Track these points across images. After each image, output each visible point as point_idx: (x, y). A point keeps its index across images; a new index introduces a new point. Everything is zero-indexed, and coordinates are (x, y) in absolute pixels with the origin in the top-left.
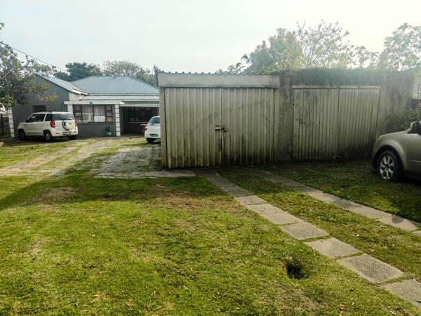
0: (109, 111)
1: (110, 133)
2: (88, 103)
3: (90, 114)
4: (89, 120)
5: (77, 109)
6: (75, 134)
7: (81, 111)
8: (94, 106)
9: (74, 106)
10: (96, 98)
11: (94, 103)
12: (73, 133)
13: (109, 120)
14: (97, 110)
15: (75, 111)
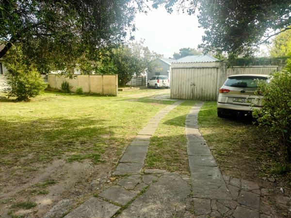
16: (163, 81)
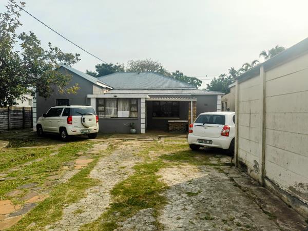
0: (134, 106)
1: (134, 130)
2: (112, 96)
3: (113, 109)
4: (112, 115)
5: (100, 103)
6: (95, 131)
7: (104, 105)
8: (118, 100)
9: (97, 99)
10: (121, 92)
11: (119, 96)
12: (93, 131)
13: (134, 115)
14: (121, 105)
15: (98, 105)
16: (83, 120)
